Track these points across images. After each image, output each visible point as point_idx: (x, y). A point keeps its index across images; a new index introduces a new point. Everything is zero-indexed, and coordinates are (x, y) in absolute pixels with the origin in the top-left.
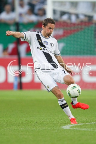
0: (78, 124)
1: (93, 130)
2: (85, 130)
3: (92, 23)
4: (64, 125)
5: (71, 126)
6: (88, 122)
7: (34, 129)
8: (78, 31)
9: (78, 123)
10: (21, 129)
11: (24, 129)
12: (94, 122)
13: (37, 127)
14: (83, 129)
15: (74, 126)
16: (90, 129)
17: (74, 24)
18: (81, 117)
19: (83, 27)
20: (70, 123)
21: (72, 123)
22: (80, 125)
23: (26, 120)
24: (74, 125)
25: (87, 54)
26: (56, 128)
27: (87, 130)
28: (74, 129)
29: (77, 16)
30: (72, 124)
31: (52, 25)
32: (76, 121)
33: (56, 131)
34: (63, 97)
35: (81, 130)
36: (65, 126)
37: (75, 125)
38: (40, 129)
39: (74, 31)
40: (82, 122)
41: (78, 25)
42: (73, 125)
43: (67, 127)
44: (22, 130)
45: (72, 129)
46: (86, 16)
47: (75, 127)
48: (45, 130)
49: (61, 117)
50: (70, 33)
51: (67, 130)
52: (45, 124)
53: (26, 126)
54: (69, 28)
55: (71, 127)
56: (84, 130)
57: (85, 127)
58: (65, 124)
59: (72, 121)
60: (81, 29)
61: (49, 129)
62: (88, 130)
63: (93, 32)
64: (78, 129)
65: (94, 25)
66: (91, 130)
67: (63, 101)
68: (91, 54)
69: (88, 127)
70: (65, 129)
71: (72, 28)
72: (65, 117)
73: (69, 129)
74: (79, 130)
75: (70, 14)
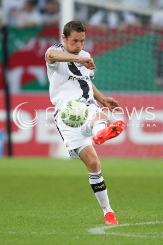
0: (121, 225)
1: (149, 237)
2: (133, 236)
3: (150, 30)
4: (92, 227)
5: (107, 227)
6: (138, 220)
7: (35, 233)
8: (121, 43)
9: (120, 223)
10: (10, 232)
11: (14, 233)
12: (150, 221)
13: (40, 230)
14: (128, 235)
15: (111, 229)
16: (143, 235)
17: (114, 31)
18: (126, 212)
19: (132, 36)
20: (104, 223)
21: (108, 222)
22: (124, 227)
23: (19, 215)
24: (112, 226)
25: (139, 89)
26: (77, 231)
27: (136, 236)
28: (112, 233)
29: (120, 15)
30: (107, 225)
31: (80, 33)
32: (115, 218)
33: (78, 237)
34: (99, 170)
35: (125, 236)
36: (95, 227)
37: (114, 226)
38: (46, 233)
39: (114, 44)
40: (128, 221)
41: (122, 32)
42: (110, 227)
43: (98, 230)
44: (12, 235)
45: (107, 234)
46: (137, 15)
47: (114, 230)
48: (56, 235)
49: (87, 210)
50: (107, 49)
51: (98, 235)
52: (56, 224)
53: (18, 227)
54: (104, 39)
55: (106, 231)
56: (131, 237)
57: (133, 231)
58: (95, 224)
59: (107, 219)
60: (128, 40)
61: (64, 233)
62: (140, 236)
63: (151, 47)
64: (119, 234)
65: (152, 34)
66: (145, 236)
67: (98, 177)
68: (146, 89)
69: (139, 230)
70: (94, 234)
71: (111, 39)
72: (94, 211)
73: (102, 235)
74: (122, 236)
75: (106, 11)
